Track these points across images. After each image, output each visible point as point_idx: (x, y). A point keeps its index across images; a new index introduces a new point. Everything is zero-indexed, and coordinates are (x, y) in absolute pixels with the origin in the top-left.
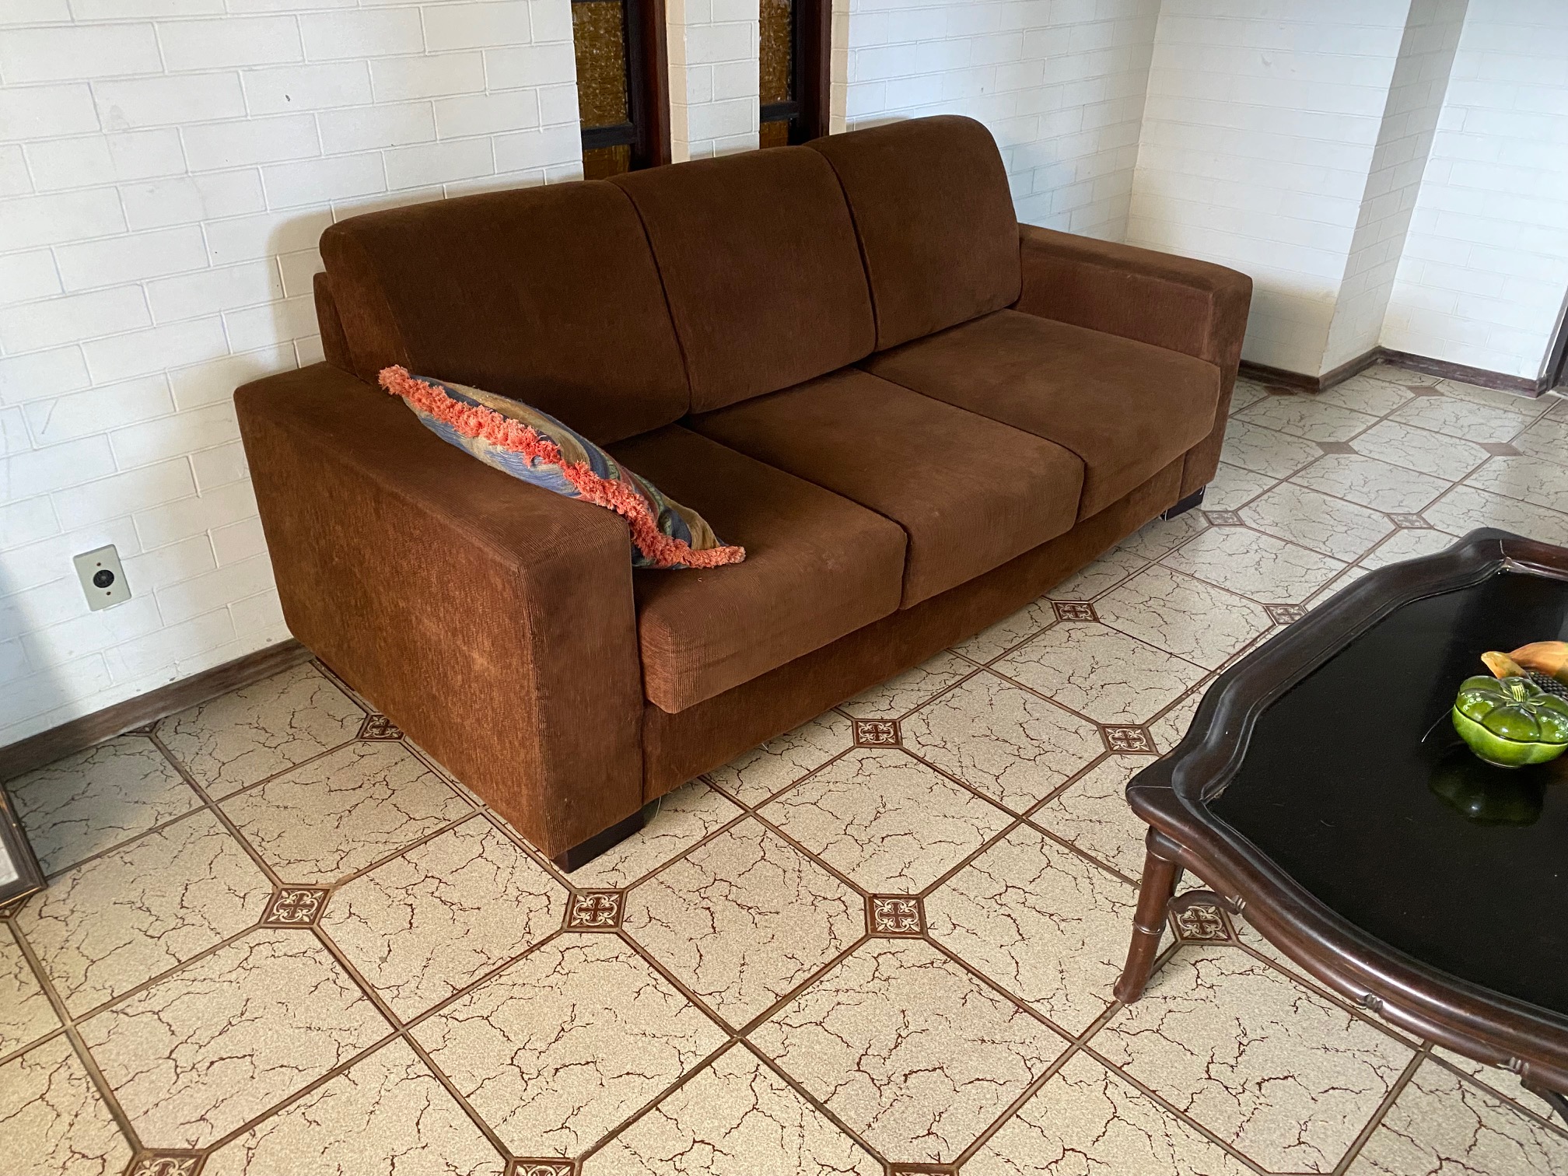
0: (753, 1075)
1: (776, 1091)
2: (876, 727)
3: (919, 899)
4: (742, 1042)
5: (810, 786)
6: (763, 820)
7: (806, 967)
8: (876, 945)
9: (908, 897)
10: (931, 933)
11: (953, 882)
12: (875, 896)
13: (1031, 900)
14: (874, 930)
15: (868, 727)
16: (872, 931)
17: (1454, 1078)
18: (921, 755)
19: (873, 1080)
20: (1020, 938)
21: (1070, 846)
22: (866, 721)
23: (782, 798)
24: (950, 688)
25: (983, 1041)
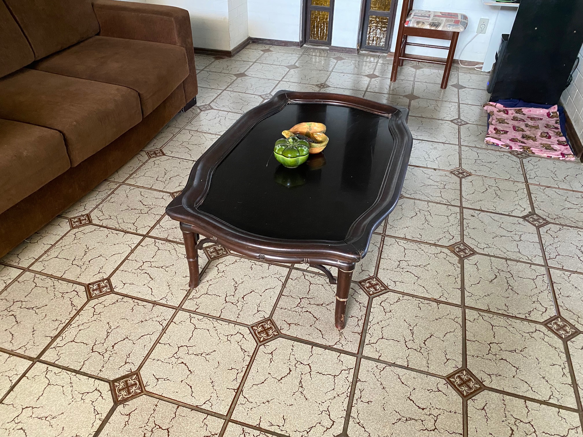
0: (46, 372)
1: (58, 374)
2: (79, 219)
3: (108, 279)
4: (38, 361)
5: (53, 251)
6: (33, 271)
7: (63, 322)
8: (93, 303)
9: (103, 280)
10: (115, 290)
11: (121, 268)
12: (90, 284)
13: (153, 264)
14: (91, 297)
15: (76, 220)
16: (90, 297)
17: (301, 272)
18: (101, 224)
19: (99, 353)
20: (151, 279)
21: (166, 240)
22: (75, 218)
23: (41, 260)
24: (109, 195)
25: (142, 321)
